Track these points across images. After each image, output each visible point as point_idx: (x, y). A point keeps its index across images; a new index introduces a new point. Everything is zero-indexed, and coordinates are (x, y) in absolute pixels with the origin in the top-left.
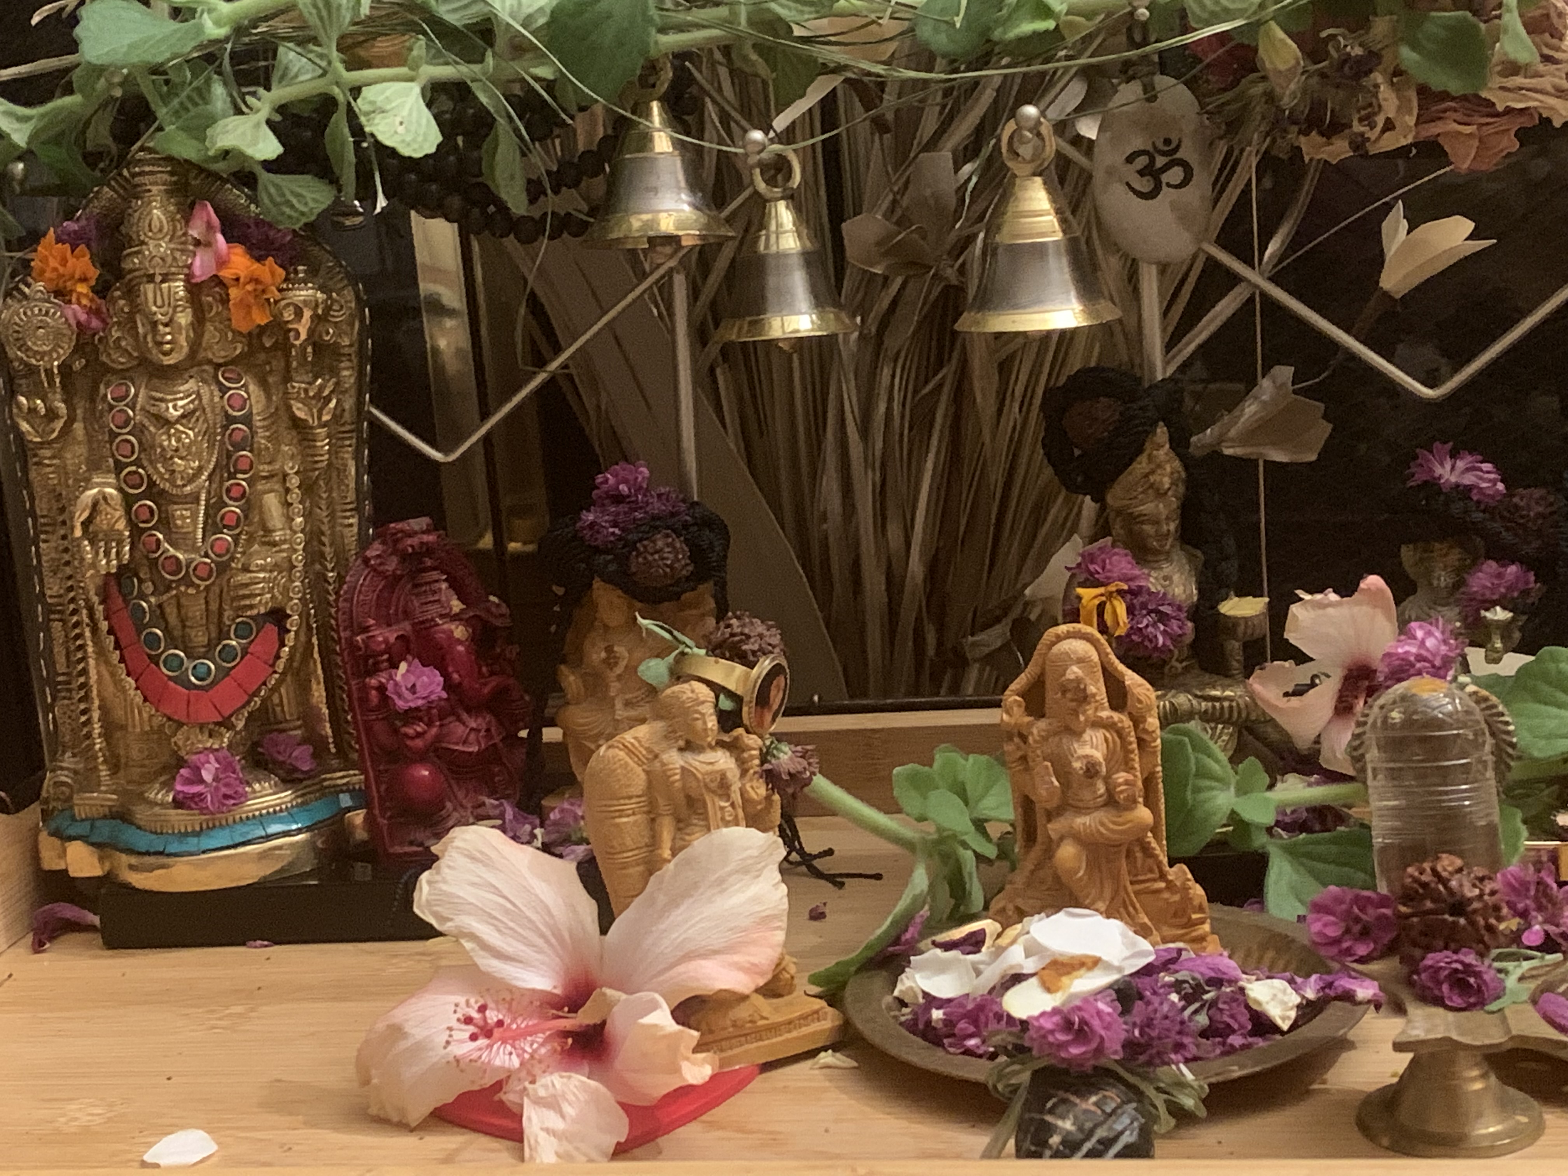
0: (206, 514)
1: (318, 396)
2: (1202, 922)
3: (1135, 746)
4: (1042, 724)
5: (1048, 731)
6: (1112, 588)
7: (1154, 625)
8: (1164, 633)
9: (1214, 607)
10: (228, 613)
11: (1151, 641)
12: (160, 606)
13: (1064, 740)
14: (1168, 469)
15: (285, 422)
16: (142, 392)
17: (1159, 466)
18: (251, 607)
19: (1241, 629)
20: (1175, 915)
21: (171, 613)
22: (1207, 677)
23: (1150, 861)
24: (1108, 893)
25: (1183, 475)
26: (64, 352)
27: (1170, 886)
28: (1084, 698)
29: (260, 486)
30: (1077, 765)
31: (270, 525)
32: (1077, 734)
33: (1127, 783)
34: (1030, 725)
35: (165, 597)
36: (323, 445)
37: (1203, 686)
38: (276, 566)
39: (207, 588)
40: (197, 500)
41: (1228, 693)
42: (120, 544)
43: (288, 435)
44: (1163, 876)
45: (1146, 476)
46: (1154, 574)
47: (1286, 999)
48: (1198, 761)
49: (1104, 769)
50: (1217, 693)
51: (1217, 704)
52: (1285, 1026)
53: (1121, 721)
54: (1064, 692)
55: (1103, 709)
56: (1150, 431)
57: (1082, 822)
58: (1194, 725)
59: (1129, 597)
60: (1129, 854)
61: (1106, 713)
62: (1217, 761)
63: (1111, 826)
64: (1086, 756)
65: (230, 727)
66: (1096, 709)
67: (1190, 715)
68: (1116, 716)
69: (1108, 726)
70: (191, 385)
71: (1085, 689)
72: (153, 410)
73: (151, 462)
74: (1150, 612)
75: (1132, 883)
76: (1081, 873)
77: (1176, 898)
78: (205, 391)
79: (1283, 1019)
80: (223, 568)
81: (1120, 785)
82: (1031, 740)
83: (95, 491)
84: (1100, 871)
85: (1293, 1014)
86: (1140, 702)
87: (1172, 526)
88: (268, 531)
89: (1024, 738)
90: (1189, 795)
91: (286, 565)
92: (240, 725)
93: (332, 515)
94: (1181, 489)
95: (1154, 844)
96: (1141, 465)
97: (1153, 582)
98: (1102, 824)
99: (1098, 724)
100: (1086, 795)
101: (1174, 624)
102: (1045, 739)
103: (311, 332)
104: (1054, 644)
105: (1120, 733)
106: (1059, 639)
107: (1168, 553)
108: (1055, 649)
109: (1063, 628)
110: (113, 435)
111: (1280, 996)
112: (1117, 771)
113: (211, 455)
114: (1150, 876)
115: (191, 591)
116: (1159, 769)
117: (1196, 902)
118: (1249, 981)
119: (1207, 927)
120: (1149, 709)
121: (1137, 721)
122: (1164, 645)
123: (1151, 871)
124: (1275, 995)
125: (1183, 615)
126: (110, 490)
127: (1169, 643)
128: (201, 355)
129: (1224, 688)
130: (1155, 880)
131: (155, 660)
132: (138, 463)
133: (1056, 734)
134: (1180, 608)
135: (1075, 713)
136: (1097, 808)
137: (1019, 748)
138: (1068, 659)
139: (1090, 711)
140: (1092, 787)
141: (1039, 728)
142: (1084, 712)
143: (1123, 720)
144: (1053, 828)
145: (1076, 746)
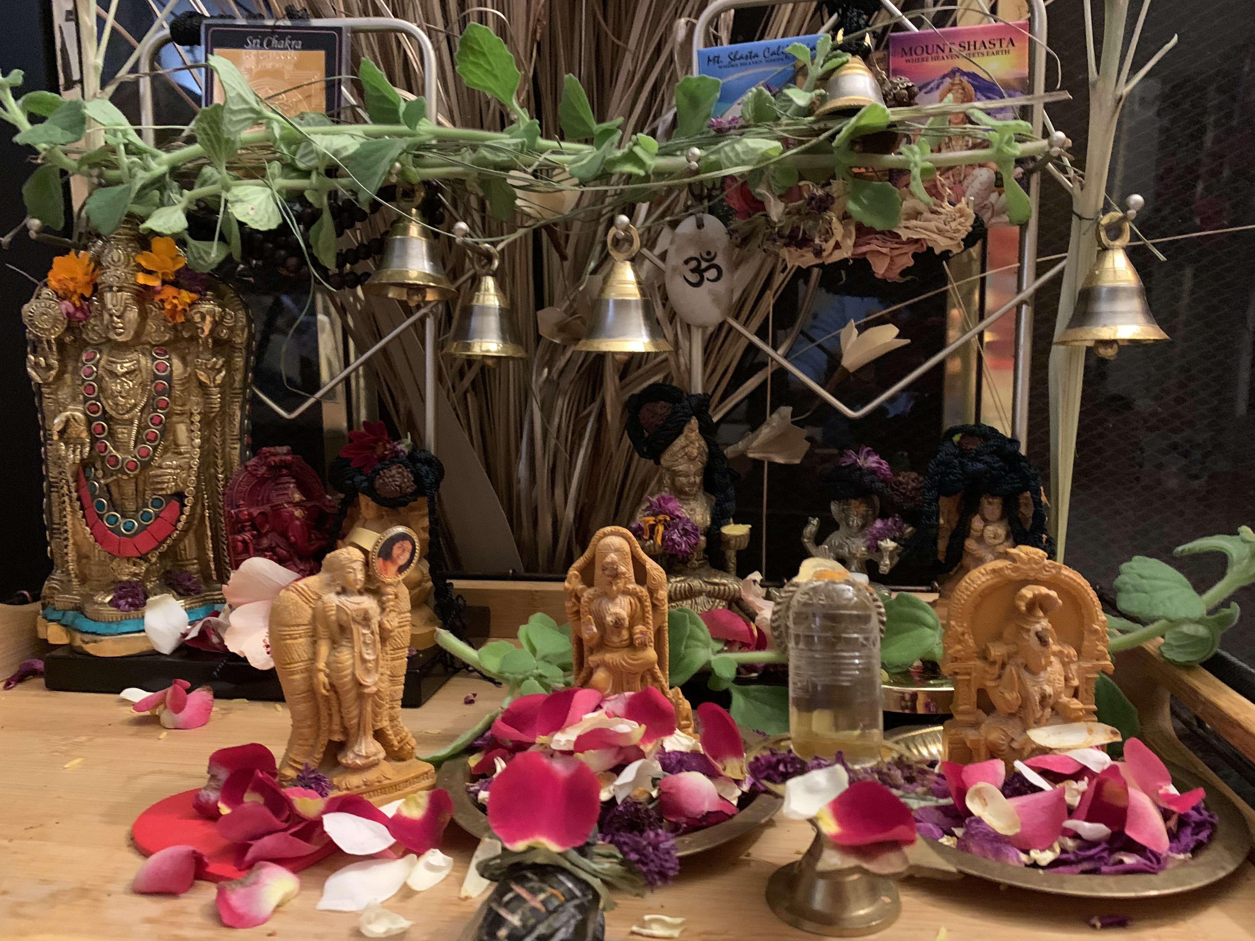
0: (138, 432)
1: (213, 368)
3: (650, 608)
4: (591, 591)
5: (594, 595)
7: (681, 537)
8: (687, 543)
10: (148, 492)
11: (678, 547)
12: (107, 485)
13: (604, 602)
14: (697, 445)
15: (194, 384)
16: (105, 357)
17: (692, 442)
18: (163, 489)
21: (114, 489)
23: (656, 684)
25: (705, 448)
26: (59, 330)
28: (616, 575)
29: (175, 419)
30: (609, 619)
31: (180, 442)
32: (612, 598)
33: (642, 633)
34: (582, 590)
35: (109, 480)
36: (216, 398)
38: (179, 467)
39: (136, 477)
40: (132, 423)
42: (83, 445)
43: (195, 390)
45: (683, 448)
46: (686, 507)
48: (692, 629)
49: (627, 622)
53: (641, 592)
54: (604, 569)
55: (631, 583)
57: (612, 657)
60: (643, 677)
61: (632, 586)
63: (630, 661)
64: (616, 614)
65: (147, 560)
66: (625, 583)
68: (638, 588)
69: (633, 594)
70: (135, 356)
71: (616, 569)
72: (108, 367)
73: (105, 398)
74: (679, 529)
78: (143, 361)
80: (146, 465)
81: (637, 634)
82: (582, 600)
83: (68, 413)
86: (656, 580)
87: (697, 479)
88: (177, 446)
89: (578, 599)
91: (187, 466)
92: (154, 560)
93: (224, 442)
95: (659, 674)
96: (681, 441)
97: (684, 512)
98: (624, 659)
99: (626, 592)
100: (615, 639)
102: (591, 600)
103: (212, 331)
104: (601, 538)
105: (640, 600)
106: (605, 535)
107: (694, 495)
108: (602, 542)
109: (608, 529)
110: (84, 381)
112: (638, 624)
113: (143, 397)
115: (125, 477)
116: (666, 625)
117: (684, 714)
120: (661, 586)
121: (652, 592)
126: (78, 414)
128: (144, 339)
131: (101, 517)
132: (97, 399)
133: (599, 597)
135: (610, 584)
136: (622, 648)
137: (574, 604)
138: (609, 549)
139: (621, 584)
140: (620, 633)
141: (588, 593)
142: (616, 584)
143: (643, 591)
144: (592, 659)
145: (610, 606)
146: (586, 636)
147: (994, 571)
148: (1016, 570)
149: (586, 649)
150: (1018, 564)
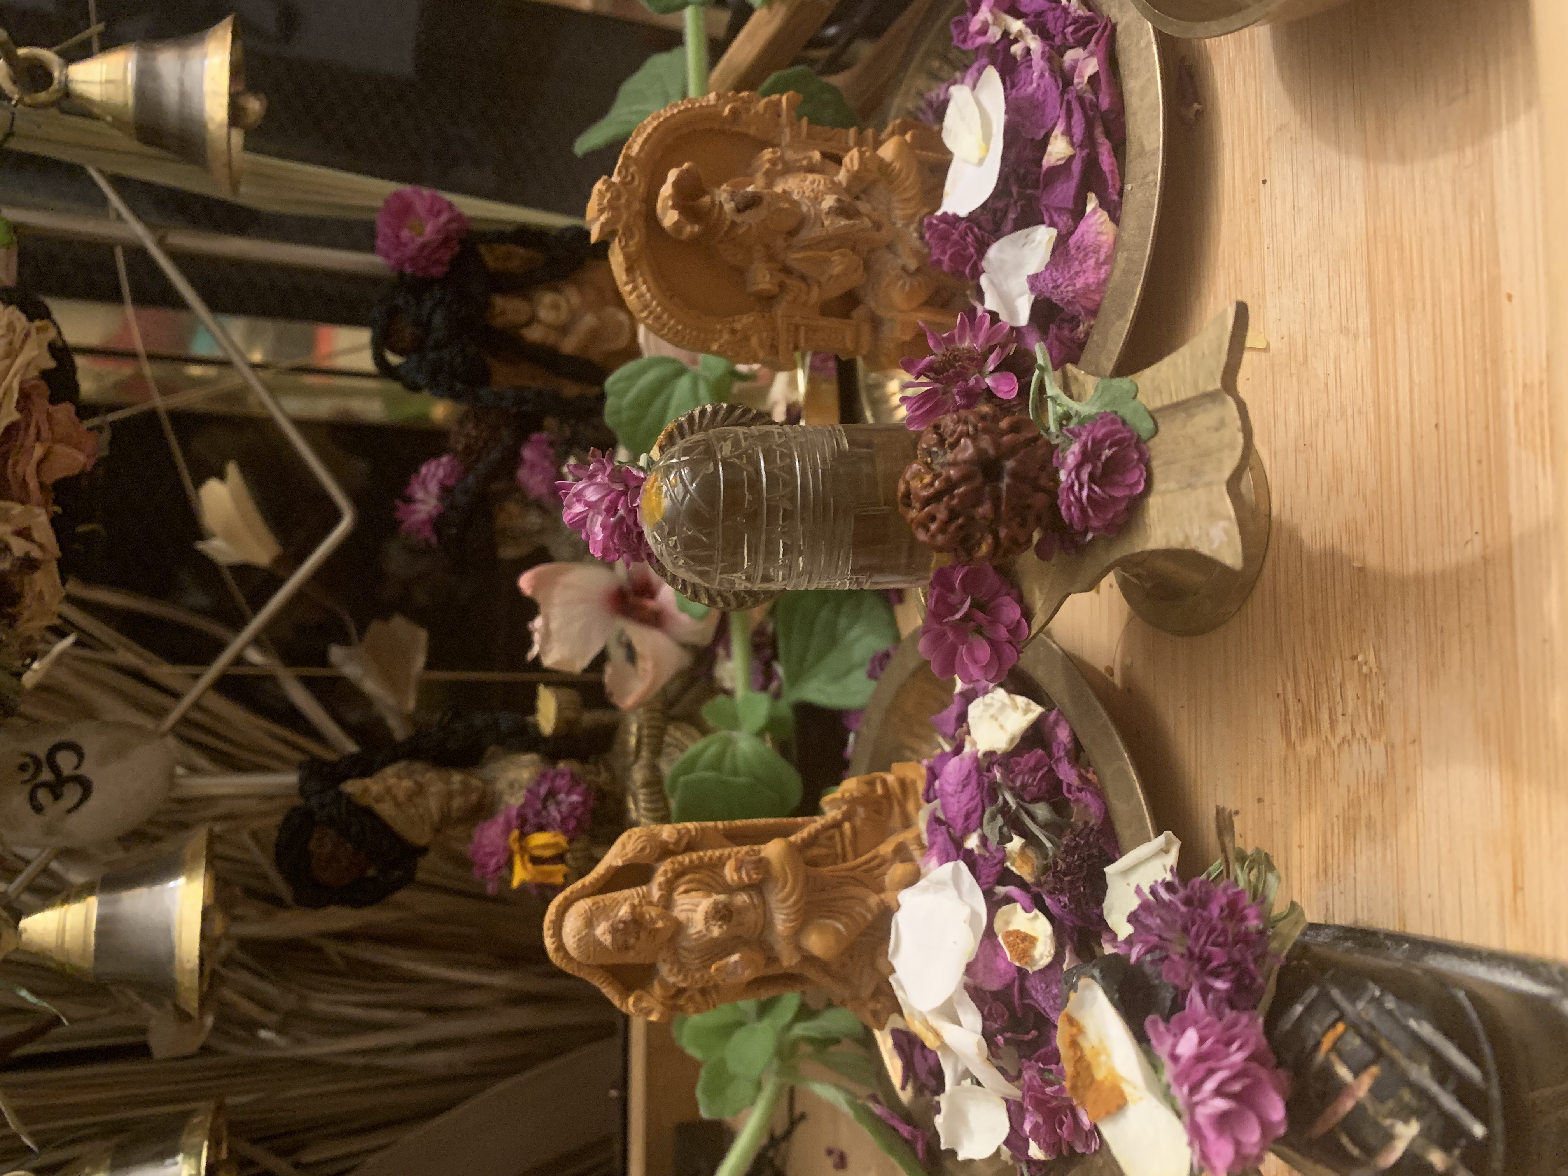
2: (884, 783)
3: (694, 856)
4: (664, 970)
5: (672, 964)
6: (516, 847)
7: (558, 804)
8: (569, 793)
9: (546, 740)
11: (576, 808)
13: (685, 944)
14: (392, 781)
17: (388, 790)
19: (570, 715)
20: (878, 812)
22: (617, 748)
23: (822, 839)
24: (859, 891)
25: (401, 765)
27: (848, 816)
28: (637, 923)
30: (716, 932)
32: (679, 928)
33: (738, 870)
34: (664, 985)
37: (625, 753)
41: (634, 728)
44: (837, 825)
45: (398, 805)
46: (506, 798)
47: (998, 705)
48: (706, 768)
49: (722, 897)
50: (633, 741)
51: (645, 740)
52: (1037, 710)
53: (666, 872)
54: (627, 948)
55: (649, 893)
56: (349, 798)
57: (781, 922)
58: (667, 768)
59: (527, 828)
60: (813, 863)
61: (656, 893)
62: (705, 748)
63: (787, 890)
64: (707, 920)
66: (650, 903)
67: (654, 768)
68: (659, 878)
69: (669, 887)
71: (624, 922)
74: (545, 807)
75: (845, 860)
76: (841, 927)
77: (861, 811)
79: (1026, 711)
81: (740, 878)
82: (683, 985)
84: (835, 900)
85: (1021, 700)
86: (643, 849)
87: (457, 778)
89: (680, 992)
90: (742, 780)
94: (418, 766)
95: (804, 834)
96: (385, 810)
97: (515, 800)
98: (785, 900)
99: (667, 902)
100: (751, 917)
101: (560, 782)
102: (682, 968)
104: (566, 953)
105: (679, 874)
106: (561, 947)
107: (486, 782)
108: (573, 953)
109: (549, 943)
111: (992, 711)
112: (723, 877)
114: (837, 839)
116: (720, 824)
117: (865, 788)
118: (974, 744)
119: (890, 778)
120: (653, 838)
121: (666, 851)
122: (580, 794)
123: (831, 838)
124: (992, 716)
125: (551, 773)
127: (579, 789)
129: (627, 732)
130: (842, 834)
133: (676, 952)
134: (543, 776)
135: (653, 933)
136: (764, 903)
137: (691, 999)
138: (587, 940)
139: (653, 912)
140: (741, 911)
141: (668, 974)
142: (654, 922)
143: (663, 870)
144: (788, 960)
145: (692, 931)
146: (748, 974)
147: (629, 270)
148: (628, 233)
149: (770, 972)
150: (620, 228)
